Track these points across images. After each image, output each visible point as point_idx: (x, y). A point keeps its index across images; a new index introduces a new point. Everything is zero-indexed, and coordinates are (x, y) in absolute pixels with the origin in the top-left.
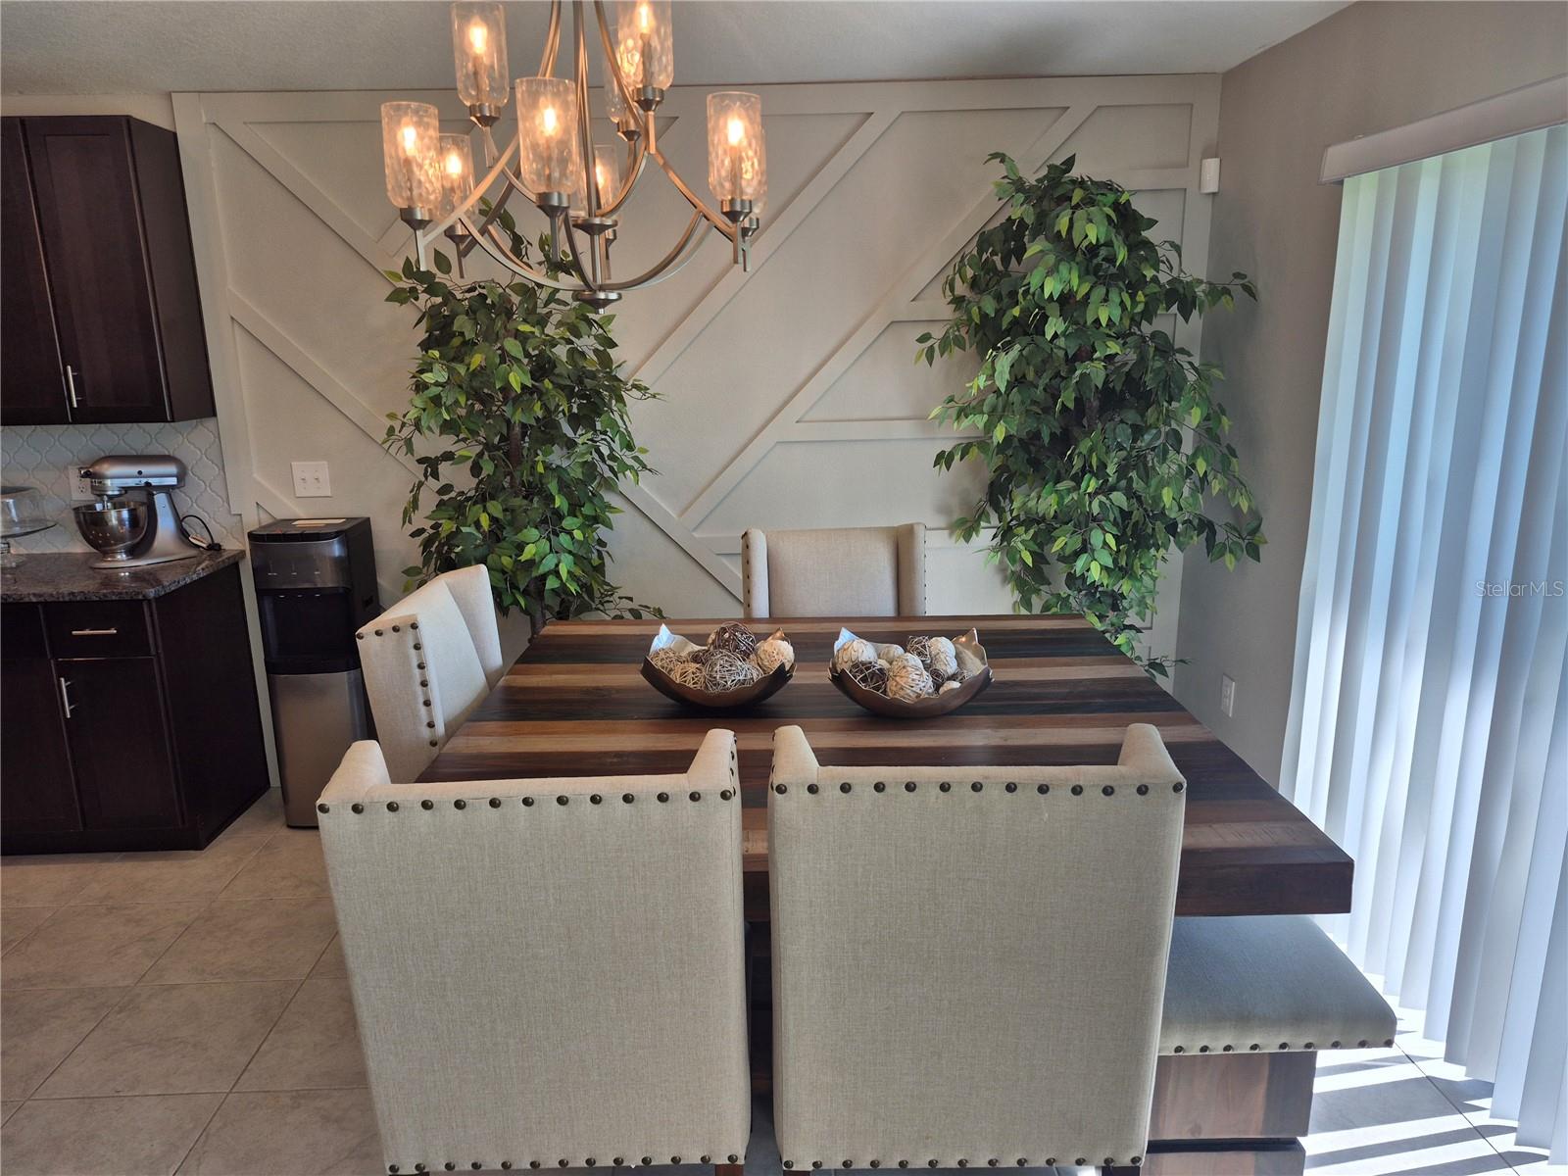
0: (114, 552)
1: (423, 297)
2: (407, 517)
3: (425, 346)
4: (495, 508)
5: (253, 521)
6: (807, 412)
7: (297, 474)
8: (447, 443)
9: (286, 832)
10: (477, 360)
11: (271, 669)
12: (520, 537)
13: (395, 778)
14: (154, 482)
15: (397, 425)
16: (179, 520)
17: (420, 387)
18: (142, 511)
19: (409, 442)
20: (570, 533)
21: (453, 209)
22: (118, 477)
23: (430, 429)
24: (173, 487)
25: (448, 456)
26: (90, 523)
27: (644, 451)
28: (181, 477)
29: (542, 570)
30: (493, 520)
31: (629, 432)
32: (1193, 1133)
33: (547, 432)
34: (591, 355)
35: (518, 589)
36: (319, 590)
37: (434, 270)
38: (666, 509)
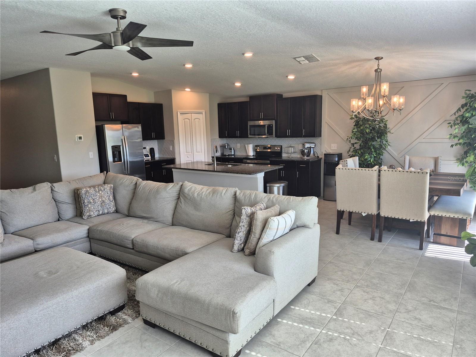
0: (305, 156)
1: (355, 119)
2: (348, 152)
3: (354, 126)
4: (362, 151)
5: (324, 152)
6: (426, 137)
7: (332, 146)
8: (356, 141)
9: (323, 200)
10: (362, 128)
11: (324, 174)
12: (365, 155)
13: (342, 167)
14: (312, 146)
15: (348, 138)
16: (314, 152)
17: (353, 132)
18: (309, 150)
19: (350, 141)
20: (374, 155)
21: (359, 109)
22: (307, 145)
23: (353, 138)
24: (314, 147)
25: (356, 143)
26: (303, 152)
27: (390, 142)
28: (315, 146)
29: (368, 160)
30: (361, 152)
31: (387, 140)
32: (446, 233)
33: (373, 139)
34: (382, 127)
35: (364, 165)
36: (333, 163)
37: (357, 115)
38: (395, 154)
